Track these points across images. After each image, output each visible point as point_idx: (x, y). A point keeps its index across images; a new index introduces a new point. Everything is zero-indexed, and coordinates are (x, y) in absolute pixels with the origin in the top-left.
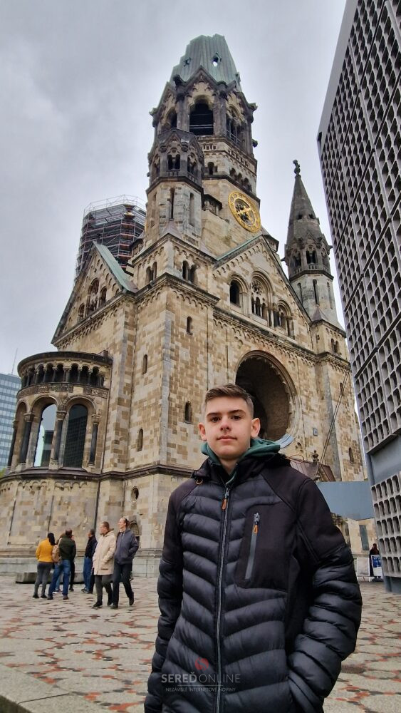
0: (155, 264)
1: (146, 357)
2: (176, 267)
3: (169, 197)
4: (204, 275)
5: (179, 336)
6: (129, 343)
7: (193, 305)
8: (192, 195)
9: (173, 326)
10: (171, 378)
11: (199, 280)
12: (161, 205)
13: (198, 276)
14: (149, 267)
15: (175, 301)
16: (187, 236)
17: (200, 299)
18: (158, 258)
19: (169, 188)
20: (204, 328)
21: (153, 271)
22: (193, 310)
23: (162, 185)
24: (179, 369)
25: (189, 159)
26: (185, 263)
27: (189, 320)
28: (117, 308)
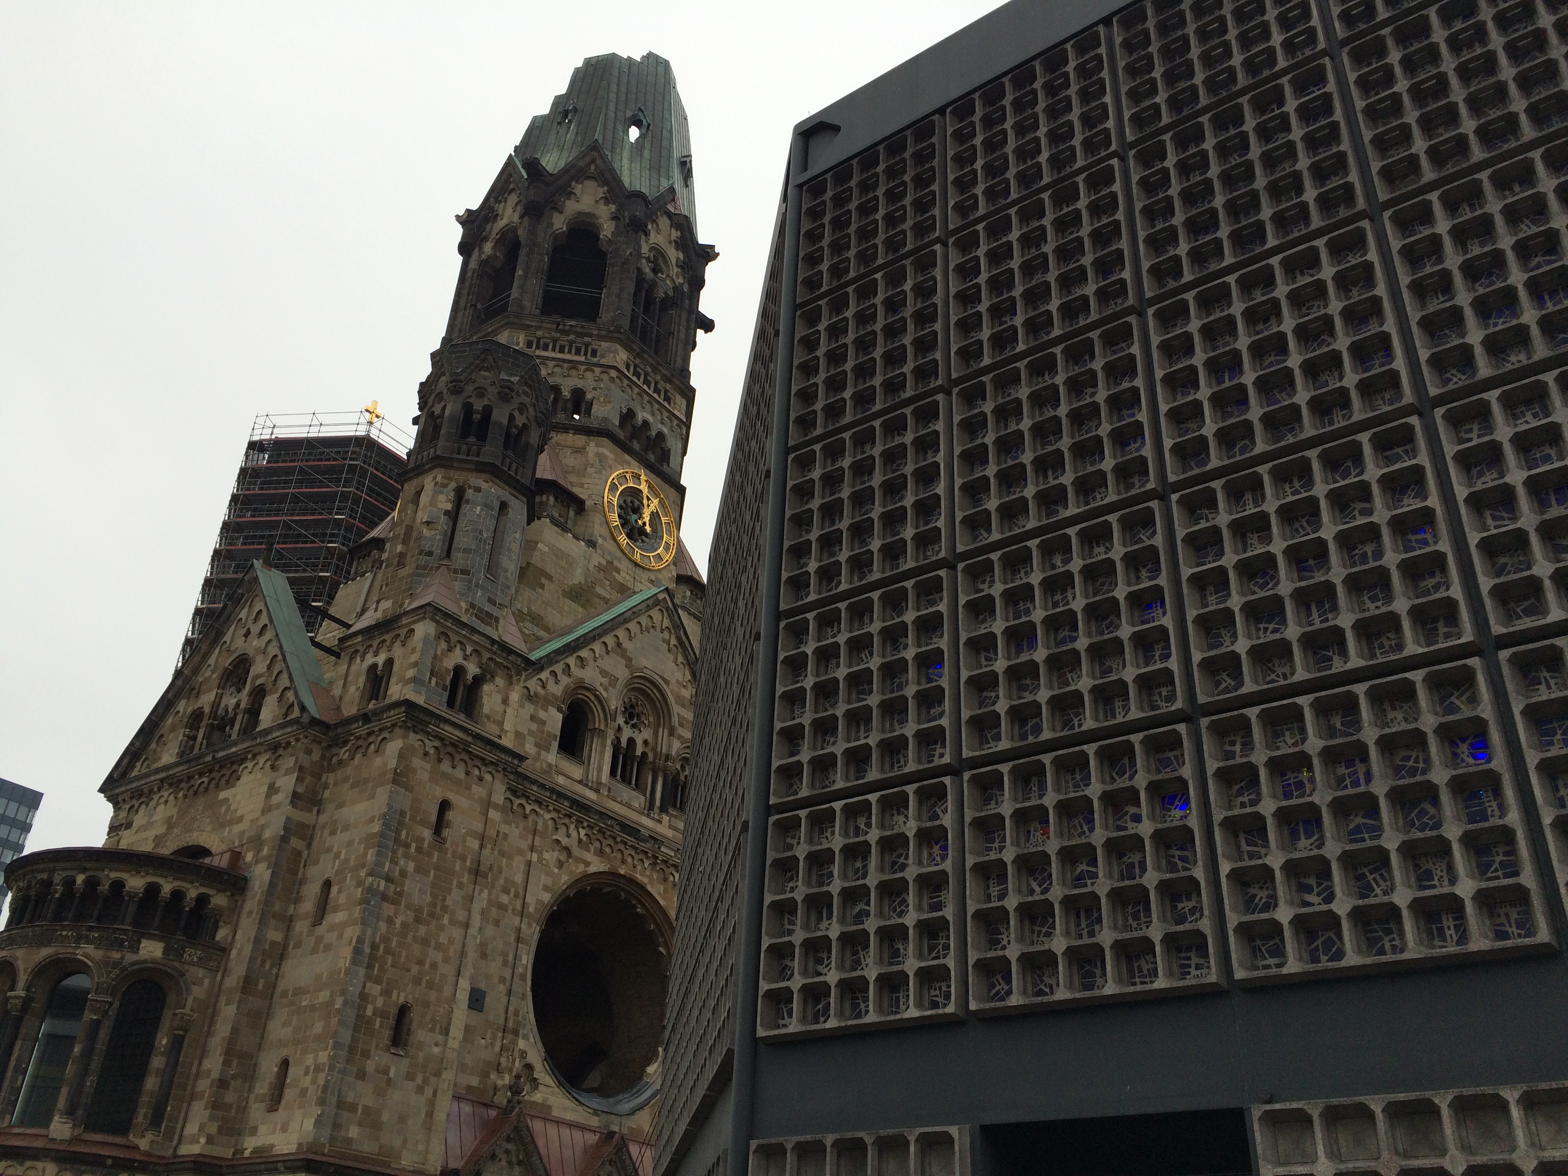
0: (390, 662)
1: (327, 884)
2: (434, 680)
3: (449, 506)
4: (498, 698)
5: (413, 845)
6: (295, 843)
7: (460, 772)
8: (504, 506)
9: (401, 823)
10: (374, 947)
11: (486, 710)
12: (428, 523)
13: (485, 700)
14: (374, 666)
15: (417, 762)
16: (472, 606)
17: (478, 757)
18: (398, 651)
19: (453, 485)
20: (478, 826)
21: (382, 678)
22: (457, 782)
23: (439, 475)
24: (398, 925)
25: (512, 417)
26: (459, 671)
27: (445, 806)
28: (280, 752)
